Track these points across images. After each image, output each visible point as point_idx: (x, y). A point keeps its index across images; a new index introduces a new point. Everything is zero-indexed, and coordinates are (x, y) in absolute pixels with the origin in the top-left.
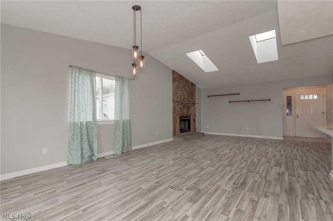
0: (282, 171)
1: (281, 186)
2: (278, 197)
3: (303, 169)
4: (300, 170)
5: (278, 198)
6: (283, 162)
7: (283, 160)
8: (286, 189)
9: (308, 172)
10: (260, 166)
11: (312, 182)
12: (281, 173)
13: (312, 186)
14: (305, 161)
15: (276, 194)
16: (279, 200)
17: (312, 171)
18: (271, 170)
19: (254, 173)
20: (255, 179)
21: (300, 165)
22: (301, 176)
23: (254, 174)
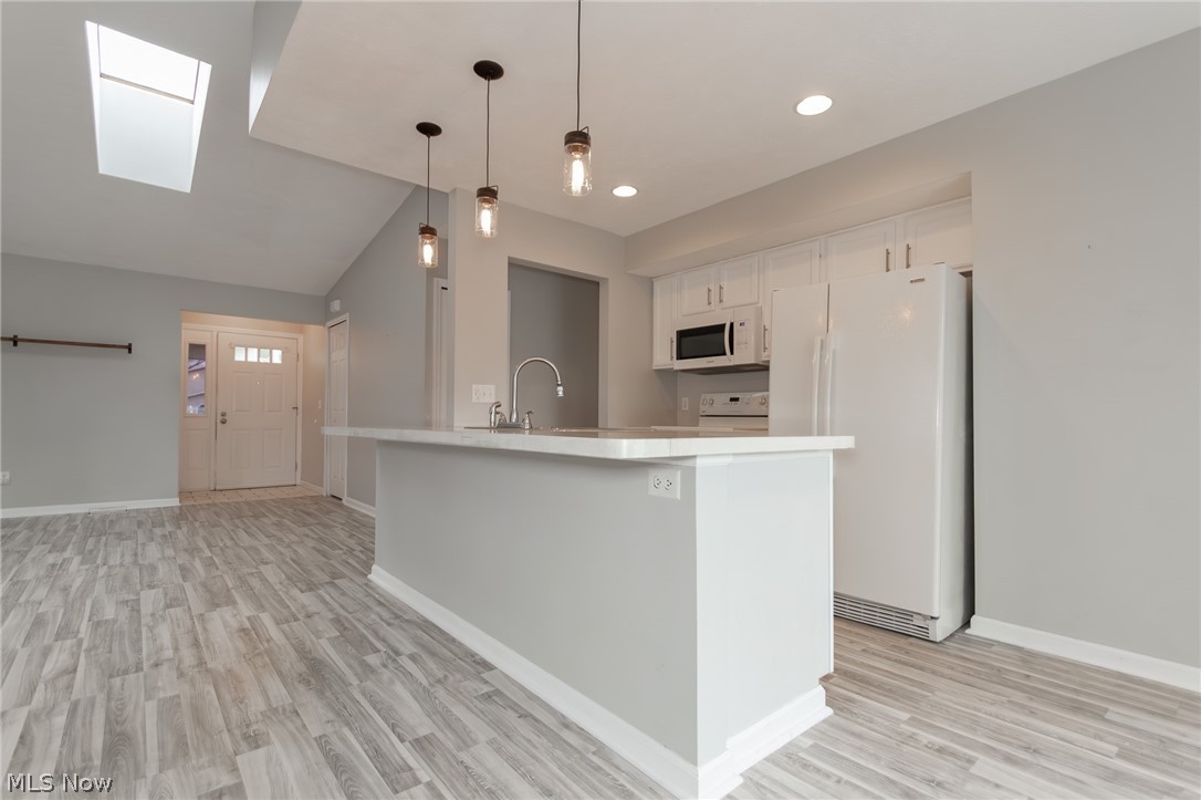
0: (248, 618)
1: (280, 673)
2: (294, 718)
3: (304, 588)
4: (295, 592)
5: (298, 722)
6: (230, 586)
7: (226, 577)
8: (301, 675)
9: (321, 592)
10: (151, 629)
11: (349, 616)
12: (247, 625)
13: (356, 627)
14: (294, 561)
15: (284, 710)
16: (304, 726)
17: (327, 583)
18: (205, 629)
19: (139, 669)
20: (162, 695)
21: (289, 578)
22: (312, 609)
23: (145, 677)
